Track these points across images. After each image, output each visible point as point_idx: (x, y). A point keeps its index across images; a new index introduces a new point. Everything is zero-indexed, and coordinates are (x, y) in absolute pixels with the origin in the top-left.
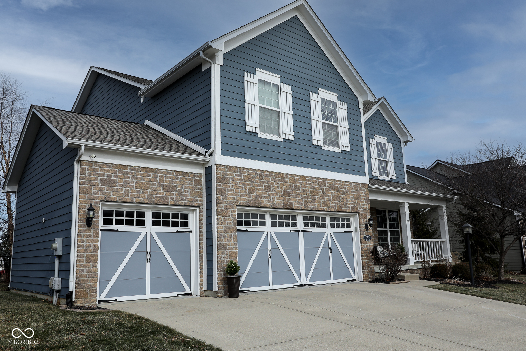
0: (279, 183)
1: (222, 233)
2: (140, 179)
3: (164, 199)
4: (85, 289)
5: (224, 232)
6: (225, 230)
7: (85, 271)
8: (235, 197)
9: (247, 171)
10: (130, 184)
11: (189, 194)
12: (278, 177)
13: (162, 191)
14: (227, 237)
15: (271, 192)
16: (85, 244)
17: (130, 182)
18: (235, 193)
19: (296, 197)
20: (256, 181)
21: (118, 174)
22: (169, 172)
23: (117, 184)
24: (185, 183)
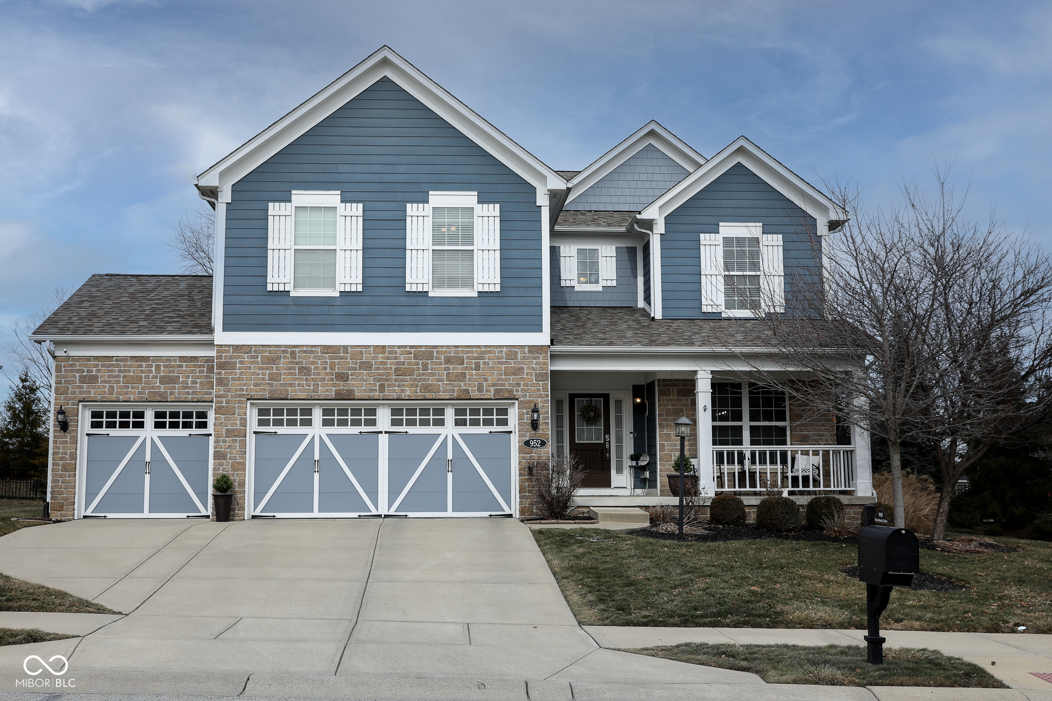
0: (329, 361)
1: (220, 437)
2: (129, 371)
3: (161, 395)
4: (60, 501)
5: (224, 435)
6: (226, 433)
7: (60, 481)
8: (245, 388)
9: (267, 349)
10: (115, 379)
11: (198, 385)
12: (327, 353)
13: (158, 384)
14: (229, 443)
15: (312, 377)
16: (61, 451)
17: (116, 377)
18: (244, 382)
19: (363, 380)
20: (283, 363)
21: (100, 368)
22: (168, 359)
23: (99, 380)
24: (192, 372)
